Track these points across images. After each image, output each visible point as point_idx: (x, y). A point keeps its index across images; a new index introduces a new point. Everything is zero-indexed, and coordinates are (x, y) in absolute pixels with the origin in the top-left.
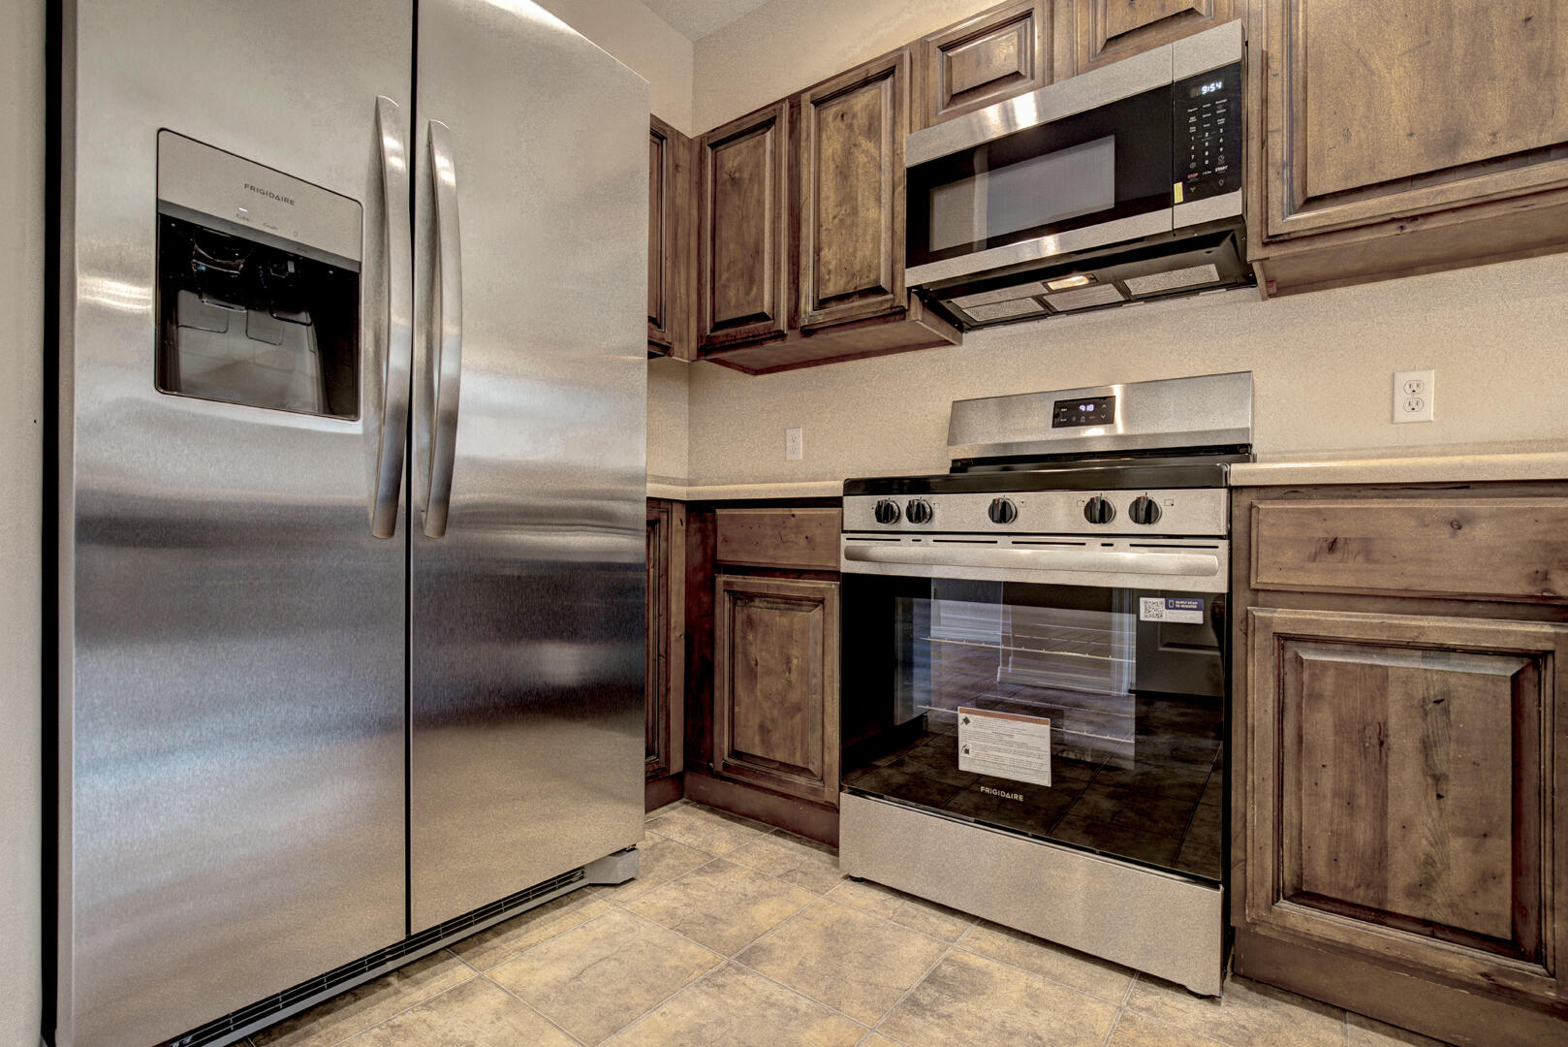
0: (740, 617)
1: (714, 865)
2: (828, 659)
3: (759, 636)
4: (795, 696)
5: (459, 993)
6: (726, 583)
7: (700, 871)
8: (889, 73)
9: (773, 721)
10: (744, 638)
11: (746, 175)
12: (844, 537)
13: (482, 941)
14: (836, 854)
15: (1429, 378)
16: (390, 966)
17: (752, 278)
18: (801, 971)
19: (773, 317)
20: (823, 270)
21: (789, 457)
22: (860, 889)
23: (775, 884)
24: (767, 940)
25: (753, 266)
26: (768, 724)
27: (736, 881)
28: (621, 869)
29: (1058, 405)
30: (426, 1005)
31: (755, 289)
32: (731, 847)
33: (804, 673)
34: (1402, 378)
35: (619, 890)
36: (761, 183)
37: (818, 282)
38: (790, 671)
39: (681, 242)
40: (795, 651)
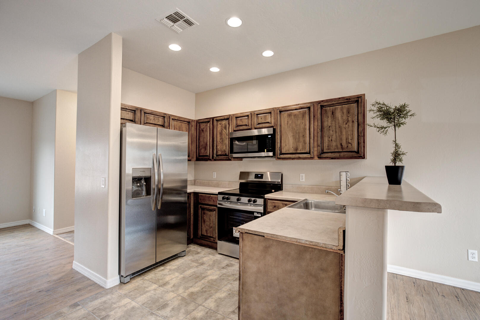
0: (203, 212)
1: (198, 253)
2: (216, 219)
3: (206, 215)
4: (211, 225)
5: (163, 270)
6: (200, 206)
7: (196, 254)
8: (228, 119)
9: (208, 229)
10: (203, 215)
11: (205, 130)
12: (218, 201)
13: (164, 264)
14: (217, 250)
15: (304, 175)
16: (153, 267)
17: (205, 148)
18: (209, 265)
19: (210, 156)
20: (218, 150)
21: (213, 177)
22: (220, 255)
23: (207, 255)
24: (205, 262)
25: (206, 147)
26: (207, 230)
27: (201, 255)
28: (183, 254)
29: (256, 175)
30: (159, 271)
31: (206, 151)
32: (201, 250)
33: (213, 221)
34: (301, 175)
35: (183, 257)
36: (207, 132)
37: (217, 152)
38: (210, 221)
39: (193, 140)
40: (211, 218)
